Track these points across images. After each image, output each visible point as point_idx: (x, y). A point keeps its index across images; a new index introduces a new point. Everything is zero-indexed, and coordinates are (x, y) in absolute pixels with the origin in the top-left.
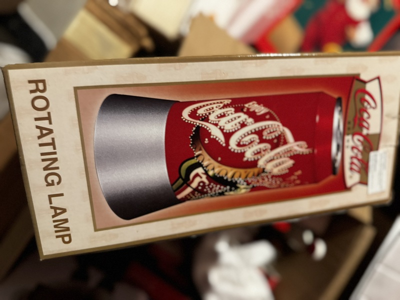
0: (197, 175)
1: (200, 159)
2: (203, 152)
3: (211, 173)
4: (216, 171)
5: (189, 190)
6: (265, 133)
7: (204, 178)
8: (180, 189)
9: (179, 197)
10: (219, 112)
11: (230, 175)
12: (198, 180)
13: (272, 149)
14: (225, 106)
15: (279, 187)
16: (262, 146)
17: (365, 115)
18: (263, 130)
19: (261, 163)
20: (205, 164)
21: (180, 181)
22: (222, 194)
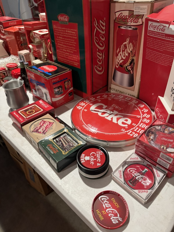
0: (129, 68)
1: (126, 66)
2: (124, 65)
3: (129, 65)
4: (129, 63)
5: (131, 71)
6: (123, 50)
7: (130, 67)
8: (130, 73)
9: (132, 73)
10: (118, 60)
11: (130, 61)
12: (130, 68)
13: (127, 49)
14: (117, 58)
15: (136, 48)
16: (126, 51)
17: (123, 17)
18: (122, 50)
19: (129, 52)
20: (127, 66)
21: (129, 72)
22: (134, 64)
